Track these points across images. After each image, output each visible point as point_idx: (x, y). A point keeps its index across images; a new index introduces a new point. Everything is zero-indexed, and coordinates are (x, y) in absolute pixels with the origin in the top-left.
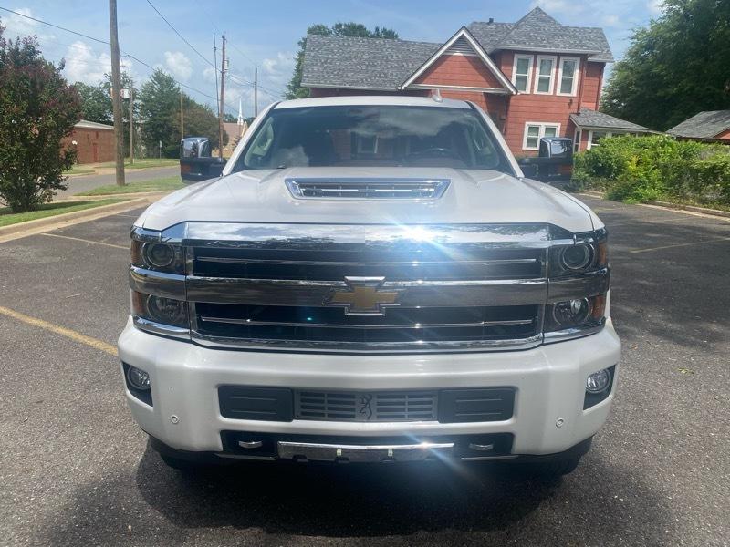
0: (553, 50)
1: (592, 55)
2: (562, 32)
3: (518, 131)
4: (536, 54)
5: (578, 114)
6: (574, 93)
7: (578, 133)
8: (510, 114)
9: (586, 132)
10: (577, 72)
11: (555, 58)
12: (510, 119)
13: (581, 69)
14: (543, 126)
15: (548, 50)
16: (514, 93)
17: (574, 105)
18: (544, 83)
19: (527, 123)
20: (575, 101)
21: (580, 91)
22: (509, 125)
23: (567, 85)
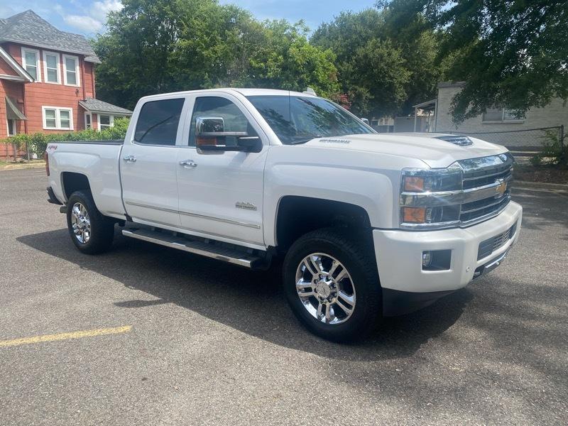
0: (55, 48)
1: (87, 56)
2: (58, 35)
3: (35, 114)
4: (41, 49)
5: (85, 101)
6: (79, 84)
7: (88, 116)
8: (27, 99)
9: (95, 115)
10: (78, 68)
11: (58, 55)
12: (27, 103)
13: (81, 66)
14: (58, 109)
15: (51, 47)
16: (31, 81)
17: (81, 94)
18: (53, 74)
19: (43, 107)
20: (81, 90)
21: (83, 83)
22: (28, 108)
23: (72, 77)
